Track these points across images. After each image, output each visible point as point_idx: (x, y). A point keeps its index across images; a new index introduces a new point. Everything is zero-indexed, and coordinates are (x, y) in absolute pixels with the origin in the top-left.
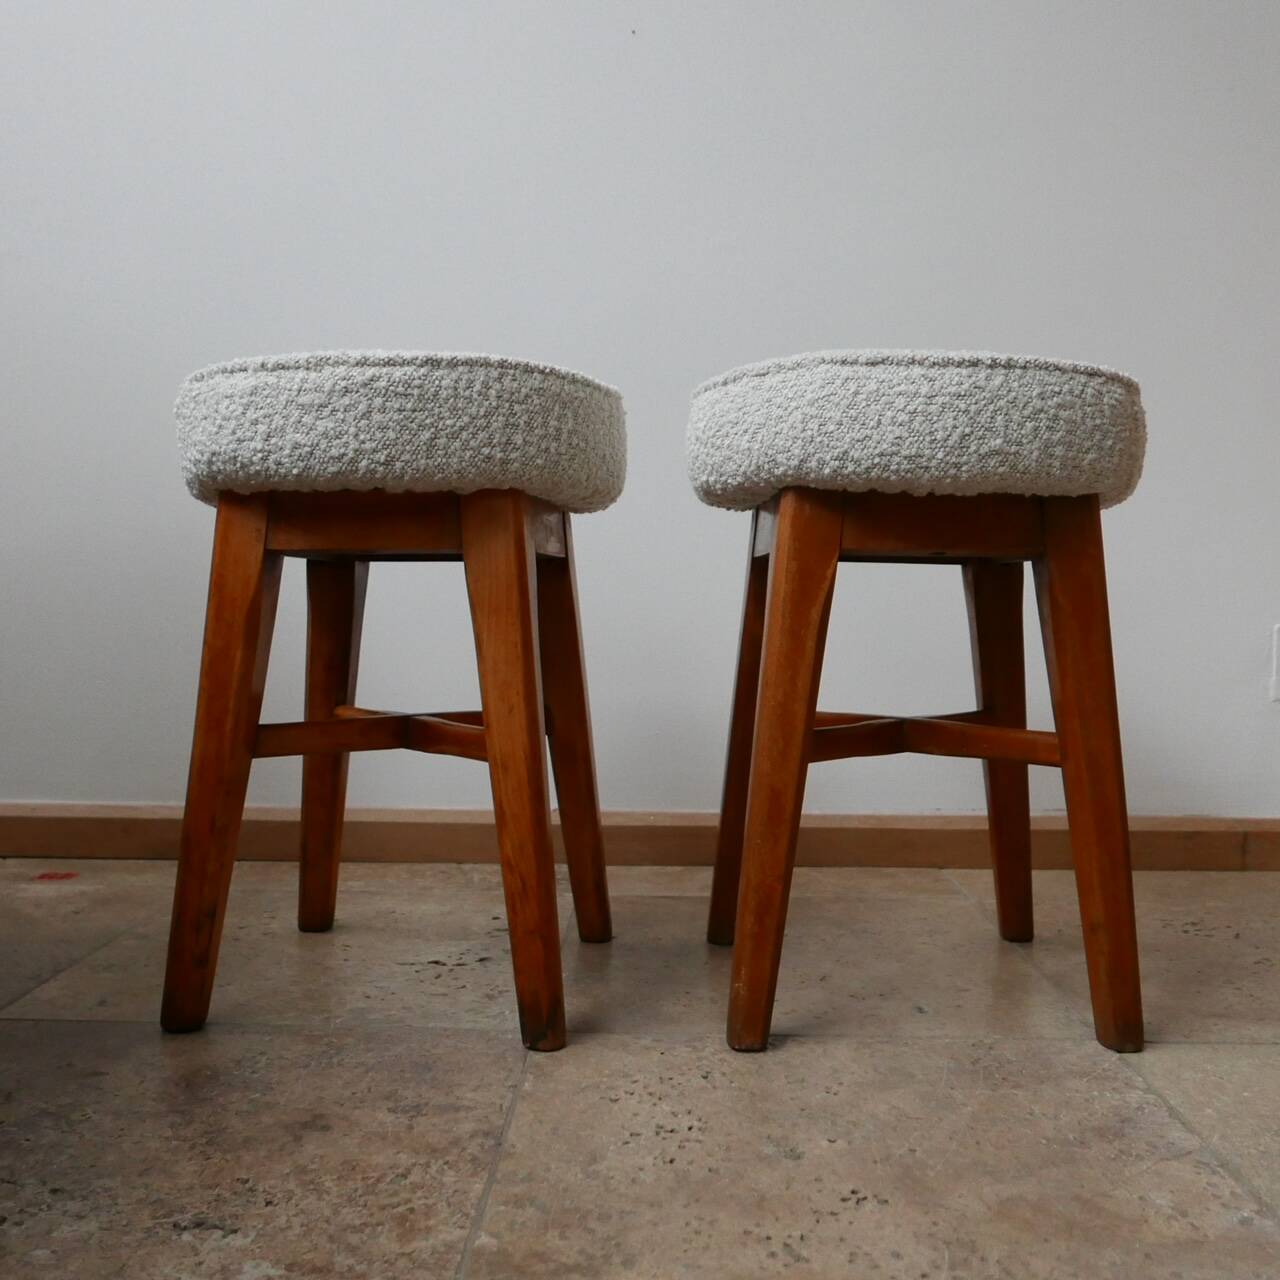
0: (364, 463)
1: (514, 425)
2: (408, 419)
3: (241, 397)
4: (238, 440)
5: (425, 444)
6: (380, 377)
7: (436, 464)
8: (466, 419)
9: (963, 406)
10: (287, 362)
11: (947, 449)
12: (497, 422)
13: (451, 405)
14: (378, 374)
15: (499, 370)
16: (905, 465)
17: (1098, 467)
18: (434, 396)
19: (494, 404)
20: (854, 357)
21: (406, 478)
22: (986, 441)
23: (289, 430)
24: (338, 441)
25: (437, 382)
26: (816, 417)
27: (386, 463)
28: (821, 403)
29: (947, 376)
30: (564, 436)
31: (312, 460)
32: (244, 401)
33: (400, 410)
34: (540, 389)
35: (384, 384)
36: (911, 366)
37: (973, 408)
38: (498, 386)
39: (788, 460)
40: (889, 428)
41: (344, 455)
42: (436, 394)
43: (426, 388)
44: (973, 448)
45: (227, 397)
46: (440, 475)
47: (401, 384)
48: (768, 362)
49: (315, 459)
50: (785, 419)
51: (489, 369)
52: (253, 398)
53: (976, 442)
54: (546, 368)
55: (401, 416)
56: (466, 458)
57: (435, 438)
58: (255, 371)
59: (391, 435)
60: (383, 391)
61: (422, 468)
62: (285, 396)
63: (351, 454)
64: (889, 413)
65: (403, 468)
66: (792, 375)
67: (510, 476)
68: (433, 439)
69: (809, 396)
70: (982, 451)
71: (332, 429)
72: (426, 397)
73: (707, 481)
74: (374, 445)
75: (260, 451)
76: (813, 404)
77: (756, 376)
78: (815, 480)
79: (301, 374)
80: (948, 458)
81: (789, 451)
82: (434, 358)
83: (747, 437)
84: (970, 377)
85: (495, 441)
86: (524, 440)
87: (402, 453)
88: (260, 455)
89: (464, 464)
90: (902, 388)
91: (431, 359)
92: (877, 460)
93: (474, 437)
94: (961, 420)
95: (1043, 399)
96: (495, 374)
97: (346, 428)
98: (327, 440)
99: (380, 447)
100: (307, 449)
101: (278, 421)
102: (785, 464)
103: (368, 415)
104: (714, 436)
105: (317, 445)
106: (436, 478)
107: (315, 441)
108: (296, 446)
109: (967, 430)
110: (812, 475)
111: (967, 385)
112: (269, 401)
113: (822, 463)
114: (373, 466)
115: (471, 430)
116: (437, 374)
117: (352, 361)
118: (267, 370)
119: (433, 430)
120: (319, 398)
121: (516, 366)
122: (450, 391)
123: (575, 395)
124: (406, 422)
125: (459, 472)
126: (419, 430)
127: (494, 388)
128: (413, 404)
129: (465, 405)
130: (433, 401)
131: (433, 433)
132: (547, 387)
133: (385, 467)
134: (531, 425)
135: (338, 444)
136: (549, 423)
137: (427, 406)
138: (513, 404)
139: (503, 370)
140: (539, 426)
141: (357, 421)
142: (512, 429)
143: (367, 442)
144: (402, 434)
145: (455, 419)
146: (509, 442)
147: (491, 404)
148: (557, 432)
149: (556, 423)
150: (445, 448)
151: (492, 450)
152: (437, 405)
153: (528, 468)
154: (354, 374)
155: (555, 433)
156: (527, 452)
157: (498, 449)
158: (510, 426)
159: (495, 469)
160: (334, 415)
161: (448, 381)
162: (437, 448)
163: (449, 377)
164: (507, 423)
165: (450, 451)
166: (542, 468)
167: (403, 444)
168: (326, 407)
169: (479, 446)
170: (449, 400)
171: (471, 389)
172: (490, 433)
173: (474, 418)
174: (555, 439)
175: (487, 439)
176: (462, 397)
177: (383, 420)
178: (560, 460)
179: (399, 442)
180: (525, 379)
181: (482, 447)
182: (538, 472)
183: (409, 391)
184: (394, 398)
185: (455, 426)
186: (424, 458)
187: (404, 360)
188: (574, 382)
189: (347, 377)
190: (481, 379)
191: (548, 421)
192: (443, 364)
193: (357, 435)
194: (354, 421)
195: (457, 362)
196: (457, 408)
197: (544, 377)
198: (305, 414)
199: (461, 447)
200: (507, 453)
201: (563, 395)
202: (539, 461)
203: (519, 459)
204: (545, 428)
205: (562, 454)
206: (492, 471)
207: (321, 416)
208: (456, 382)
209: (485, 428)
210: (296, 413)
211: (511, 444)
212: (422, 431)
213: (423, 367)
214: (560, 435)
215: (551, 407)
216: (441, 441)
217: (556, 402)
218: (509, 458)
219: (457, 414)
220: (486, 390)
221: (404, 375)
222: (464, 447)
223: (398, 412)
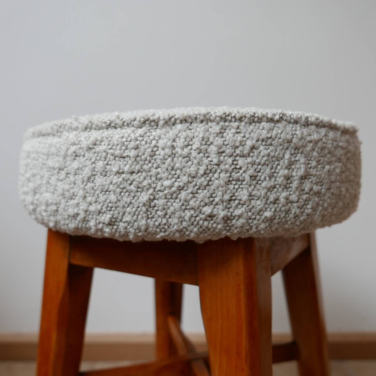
1: (238, 180)
2: (127, 181)
5: (144, 205)
7: (157, 223)
8: (185, 179)
12: (219, 179)
13: (169, 165)
14: (99, 138)
15: (222, 123)
18: (151, 156)
19: (215, 161)
24: (73, 201)
25: (154, 142)
27: (111, 223)
30: (295, 184)
31: (59, 216)
33: (118, 173)
34: (268, 138)
38: (219, 141)
41: (78, 214)
42: (153, 155)
46: (162, 234)
47: (119, 147)
51: (210, 124)
54: (274, 115)
56: (187, 218)
57: (154, 199)
59: (113, 197)
63: (82, 215)
67: (236, 231)
68: (152, 200)
72: (143, 157)
74: (99, 207)
82: (151, 118)
85: (217, 199)
86: (250, 195)
87: (124, 214)
89: (184, 224)
93: (194, 197)
96: (215, 128)
98: (66, 200)
103: (92, 179)
114: (101, 225)
116: (154, 133)
119: (151, 191)
121: (241, 117)
122: (167, 150)
123: (308, 138)
124: (125, 184)
125: (182, 231)
126: (137, 191)
127: (215, 143)
128: (131, 167)
129: (183, 164)
130: (150, 162)
131: (152, 194)
132: (276, 135)
133: (111, 227)
134: (258, 178)
135: (72, 204)
136: (278, 173)
137: (145, 167)
138: (237, 158)
139: (227, 124)
140: (267, 178)
141: (85, 184)
142: (236, 184)
143: (94, 205)
144: (122, 197)
145: (174, 180)
146: (233, 198)
147: (212, 161)
148: (287, 180)
149: (286, 171)
150: (164, 209)
151: (214, 208)
152: (155, 165)
153: (255, 222)
154: (83, 139)
155: (285, 182)
156: (253, 207)
157: (221, 207)
158: (234, 182)
159: (219, 226)
160: (69, 178)
161: (165, 140)
162: (156, 208)
163: (167, 136)
164: (231, 179)
165: (169, 212)
166: (271, 219)
167: (124, 206)
168: (63, 170)
169: (200, 206)
170: (167, 159)
171: (190, 147)
172: (211, 191)
173: (194, 177)
174: (286, 188)
175: (209, 198)
176: (181, 156)
177: (105, 183)
178: (291, 208)
179: (120, 204)
180: (250, 130)
181: (203, 207)
182: (267, 224)
183: (127, 153)
184: (114, 161)
185: (173, 187)
186: (145, 219)
187: (124, 122)
188: (308, 125)
189: (77, 142)
190: (201, 135)
191: (277, 171)
192: (161, 123)
193: (85, 197)
194: (83, 183)
195: (176, 120)
196: (175, 168)
197: (273, 124)
198: (52, 176)
199: (181, 208)
200: (231, 210)
201: (295, 140)
202: (268, 214)
203: (245, 215)
204: (273, 179)
205: (293, 202)
206: (216, 228)
207: (60, 178)
208: (174, 141)
209: (205, 187)
210: (47, 175)
211: (235, 200)
212: (141, 192)
213: (141, 128)
214: (291, 183)
215: (281, 155)
216: (160, 202)
217: (287, 149)
218: (234, 214)
219: (175, 174)
220: (206, 146)
221: (122, 137)
222: (183, 207)
223: (118, 175)
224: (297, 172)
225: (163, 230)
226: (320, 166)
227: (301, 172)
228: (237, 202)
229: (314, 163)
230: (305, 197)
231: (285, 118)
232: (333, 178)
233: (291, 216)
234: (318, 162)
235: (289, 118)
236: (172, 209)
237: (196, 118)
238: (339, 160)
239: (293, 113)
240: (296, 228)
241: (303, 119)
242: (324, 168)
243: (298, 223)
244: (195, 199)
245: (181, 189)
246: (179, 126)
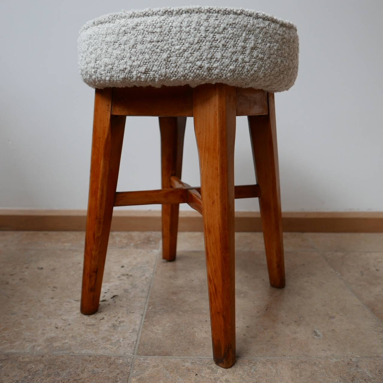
1: (216, 47)
2: (155, 47)
4: (87, 63)
5: (165, 60)
6: (141, 23)
7: (171, 71)
8: (187, 45)
10: (101, 20)
12: (205, 46)
13: (179, 37)
15: (208, 14)
19: (204, 35)
21: (157, 80)
23: (103, 56)
24: (123, 61)
25: (170, 24)
27: (145, 72)
30: (248, 52)
31: (113, 72)
32: (88, 42)
33: (150, 42)
34: (233, 24)
35: (143, 27)
38: (206, 24)
41: (126, 69)
42: (170, 31)
43: (164, 27)
46: (174, 78)
47: (151, 26)
51: (201, 14)
52: (90, 40)
54: (238, 10)
55: (152, 45)
57: (170, 57)
59: (147, 56)
60: (142, 32)
62: (101, 38)
63: (129, 68)
65: (154, 75)
67: (214, 77)
71: (120, 55)
72: (164, 32)
74: (139, 63)
75: (94, 68)
79: (107, 25)
82: (169, 10)
85: (204, 57)
86: (222, 56)
87: (153, 66)
88: (93, 70)
89: (186, 71)
93: (192, 56)
96: (204, 16)
97: (125, 54)
98: (118, 61)
99: (142, 64)
100: (110, 66)
101: (99, 52)
103: (135, 46)
105: (114, 64)
106: (172, 80)
107: (113, 62)
108: (106, 65)
112: (96, 41)
114: (139, 74)
116: (170, 19)
117: (128, 15)
118: (95, 25)
119: (168, 52)
120: (114, 38)
121: (219, 11)
122: (178, 29)
123: (257, 26)
124: (154, 48)
125: (185, 76)
126: (161, 53)
127: (204, 25)
128: (158, 38)
129: (186, 37)
130: (168, 35)
131: (169, 54)
132: (238, 22)
133: (145, 75)
134: (227, 46)
135: (123, 63)
136: (238, 44)
137: (165, 38)
138: (216, 34)
139: (211, 14)
140: (232, 47)
141: (130, 49)
142: (214, 49)
143: (136, 61)
144: (152, 56)
145: (181, 46)
146: (213, 57)
147: (202, 35)
148: (243, 49)
149: (243, 44)
150: (175, 62)
151: (203, 62)
152: (171, 37)
153: (225, 72)
154: (129, 23)
155: (242, 50)
156: (224, 63)
157: (206, 62)
158: (213, 48)
159: (205, 74)
160: (120, 47)
161: (177, 23)
162: (171, 62)
163: (178, 20)
164: (212, 46)
165: (178, 64)
166: (234, 71)
167: (153, 61)
168: (117, 43)
169: (195, 61)
170: (177, 34)
171: (190, 27)
172: (201, 53)
173: (192, 44)
174: (242, 53)
175: (200, 56)
176: (185, 32)
177: (142, 48)
178: (245, 66)
179: (151, 60)
180: (223, 18)
181: (197, 61)
182: (231, 74)
183: (155, 30)
184: (148, 35)
185: (180, 49)
186: (165, 69)
187: (153, 12)
188: (258, 18)
189: (125, 25)
190: (196, 20)
191: (237, 43)
192: (174, 13)
193: (131, 57)
194: (129, 49)
195: (183, 11)
196: (182, 39)
197: (236, 16)
198: (109, 47)
199: (185, 62)
200: (212, 64)
201: (249, 26)
202: (232, 67)
203: (219, 67)
204: (235, 48)
205: (246, 62)
206: (203, 75)
207: (115, 48)
208: (181, 23)
209: (198, 50)
210: (105, 47)
211: (214, 58)
212: (163, 53)
213: (163, 16)
214: (246, 51)
215: (240, 34)
216: (173, 59)
217: (244, 31)
218: (213, 67)
219: (182, 42)
220: (199, 27)
221: (153, 21)
222: (186, 62)
223: (150, 43)
224: (249, 45)
225: (174, 75)
226: (263, 43)
227: (252, 45)
228: (215, 59)
229: (260, 41)
230: (253, 60)
231: (244, 12)
232: (272, 52)
233: (245, 70)
234: (263, 40)
235: (246, 13)
236: (180, 62)
237: (194, 11)
238: (277, 42)
239: (249, 10)
240: (248, 78)
241: (255, 14)
242: (266, 45)
243: (249, 75)
244: (192, 57)
245: (185, 51)
246: (184, 15)
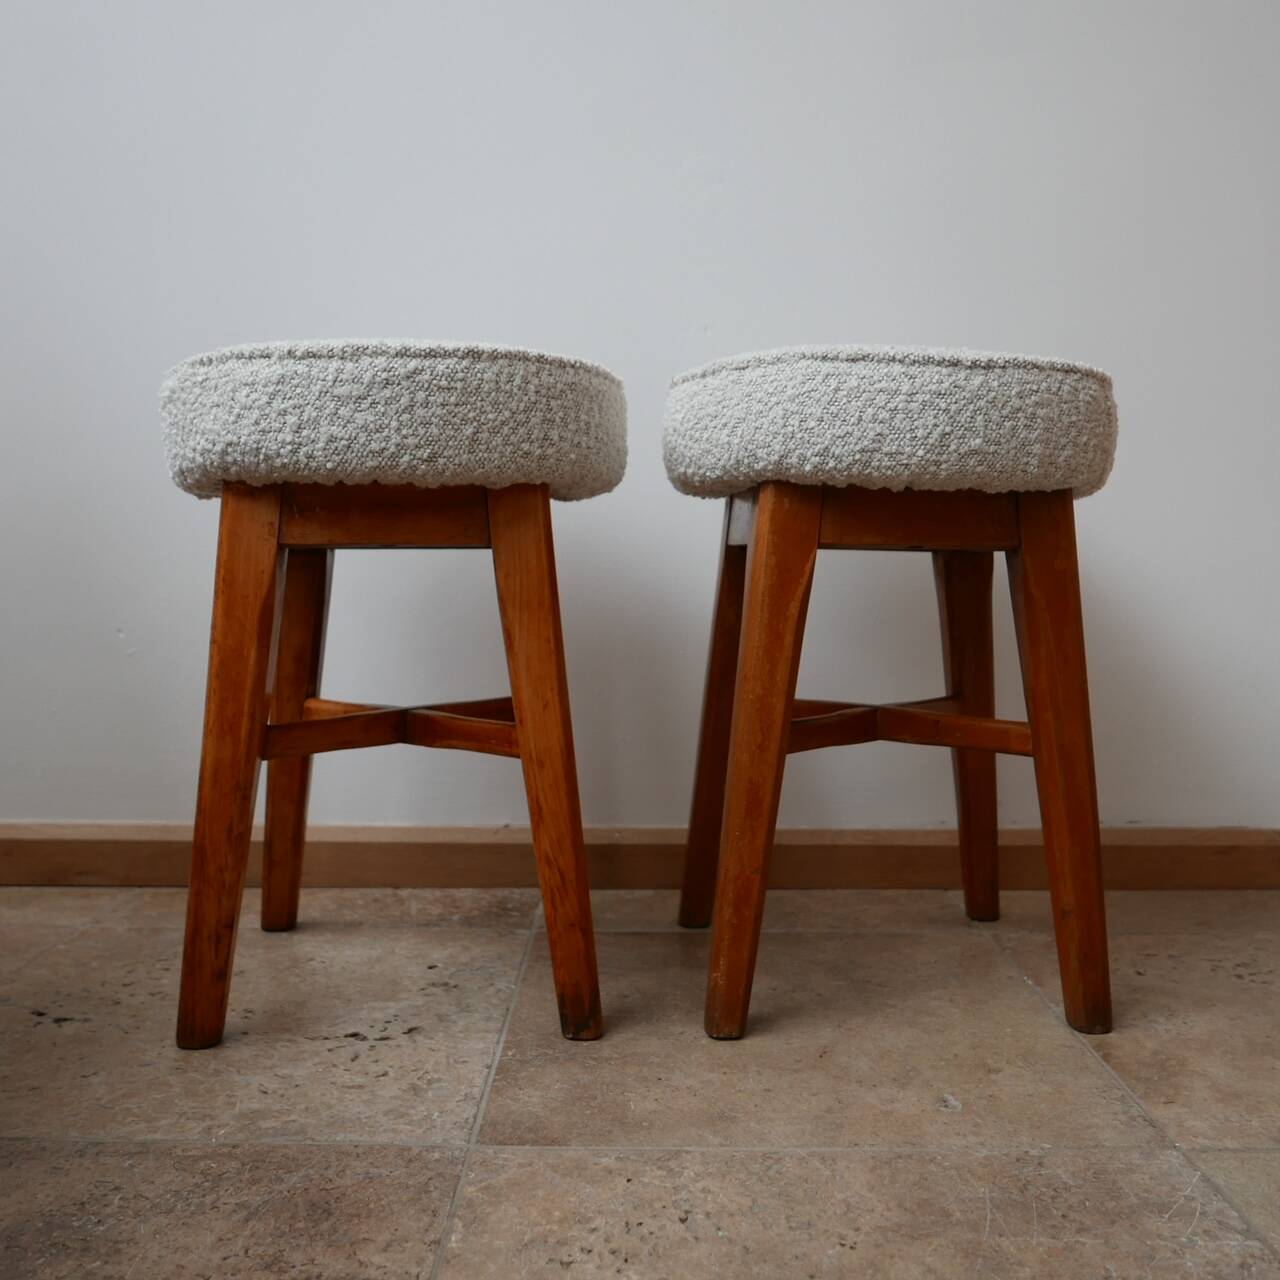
0: (406, 458)
1: (550, 421)
2: (450, 413)
3: (265, 386)
4: (263, 431)
6: (422, 370)
8: (507, 414)
9: (943, 406)
10: (319, 351)
11: (928, 447)
14: (420, 368)
16: (886, 462)
17: (1073, 462)
19: (532, 399)
20: (835, 353)
21: (448, 473)
22: (966, 440)
24: (378, 435)
26: (797, 413)
27: (431, 459)
28: (801, 399)
29: (927, 374)
31: (349, 454)
32: (271, 389)
33: (443, 405)
34: (572, 384)
35: (427, 377)
36: (891, 364)
37: (953, 407)
39: (768, 455)
40: (870, 425)
41: (385, 449)
42: (478, 387)
43: (468, 381)
44: (953, 447)
45: (245, 385)
48: (748, 356)
49: (353, 452)
50: (765, 414)
52: (279, 387)
53: (956, 441)
55: (445, 411)
58: (281, 358)
59: (434, 431)
60: (426, 386)
61: (464, 463)
62: (318, 387)
63: (393, 449)
64: (870, 410)
65: (445, 464)
66: (772, 369)
68: (475, 433)
69: (790, 392)
70: (962, 451)
73: (685, 473)
74: (417, 441)
75: (290, 443)
76: (794, 400)
77: (736, 369)
78: (796, 476)
79: (335, 364)
80: (929, 455)
81: (769, 446)
83: (726, 431)
84: (950, 375)
87: (445, 449)
88: (289, 447)
90: (883, 384)
91: (473, 350)
92: (858, 457)
93: (514, 432)
94: (941, 418)
95: (1021, 398)
97: (386, 422)
98: (366, 434)
99: (422, 442)
100: (344, 442)
101: (310, 412)
102: (765, 460)
104: (692, 428)
105: (355, 439)
107: (353, 435)
108: (332, 439)
109: (948, 429)
110: (793, 471)
111: (947, 384)
112: (298, 390)
113: (803, 459)
114: (415, 462)
115: (511, 425)
117: (393, 352)
118: (295, 357)
119: (475, 424)
120: (357, 390)
124: (449, 417)
135: (378, 438)
141: (398, 415)
143: (409, 437)
160: (374, 408)
168: (366, 399)
177: (425, 414)
193: (398, 429)
194: (396, 414)
198: (342, 406)
245: (503, 423)
246: (501, 362)
